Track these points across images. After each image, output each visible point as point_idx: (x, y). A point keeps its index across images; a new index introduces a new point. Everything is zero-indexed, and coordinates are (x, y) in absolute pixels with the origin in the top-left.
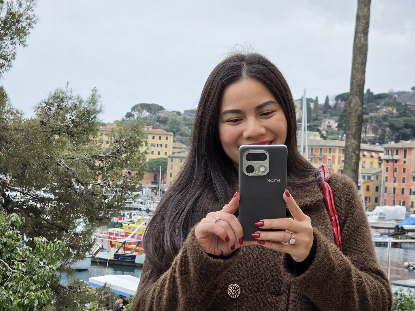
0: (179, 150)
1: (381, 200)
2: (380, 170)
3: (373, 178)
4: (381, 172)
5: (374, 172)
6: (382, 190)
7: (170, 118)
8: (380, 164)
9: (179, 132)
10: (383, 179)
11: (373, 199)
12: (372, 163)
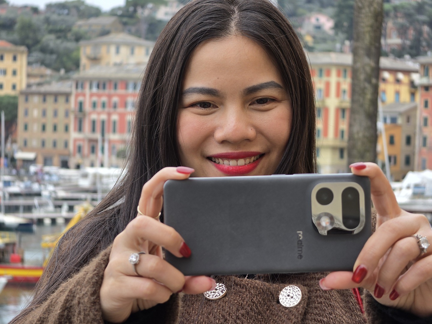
0: (38, 80)
1: (417, 160)
2: (412, 105)
3: (400, 121)
4: (415, 109)
5: (402, 109)
6: (417, 142)
7: (19, 20)
8: (413, 94)
9: (39, 46)
10: (419, 121)
11: (401, 160)
12: (398, 93)
